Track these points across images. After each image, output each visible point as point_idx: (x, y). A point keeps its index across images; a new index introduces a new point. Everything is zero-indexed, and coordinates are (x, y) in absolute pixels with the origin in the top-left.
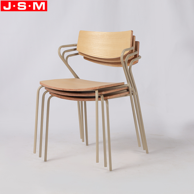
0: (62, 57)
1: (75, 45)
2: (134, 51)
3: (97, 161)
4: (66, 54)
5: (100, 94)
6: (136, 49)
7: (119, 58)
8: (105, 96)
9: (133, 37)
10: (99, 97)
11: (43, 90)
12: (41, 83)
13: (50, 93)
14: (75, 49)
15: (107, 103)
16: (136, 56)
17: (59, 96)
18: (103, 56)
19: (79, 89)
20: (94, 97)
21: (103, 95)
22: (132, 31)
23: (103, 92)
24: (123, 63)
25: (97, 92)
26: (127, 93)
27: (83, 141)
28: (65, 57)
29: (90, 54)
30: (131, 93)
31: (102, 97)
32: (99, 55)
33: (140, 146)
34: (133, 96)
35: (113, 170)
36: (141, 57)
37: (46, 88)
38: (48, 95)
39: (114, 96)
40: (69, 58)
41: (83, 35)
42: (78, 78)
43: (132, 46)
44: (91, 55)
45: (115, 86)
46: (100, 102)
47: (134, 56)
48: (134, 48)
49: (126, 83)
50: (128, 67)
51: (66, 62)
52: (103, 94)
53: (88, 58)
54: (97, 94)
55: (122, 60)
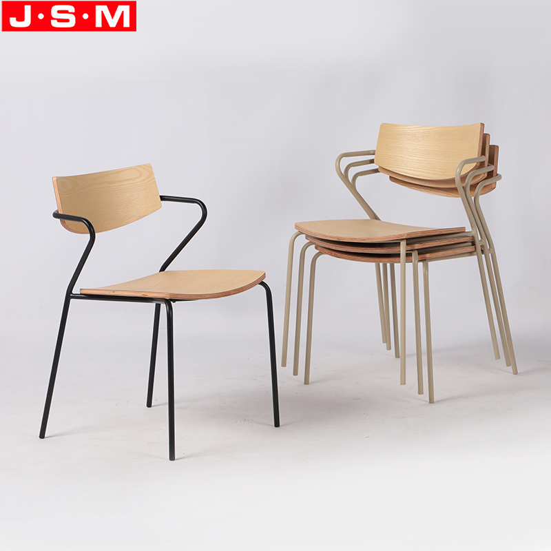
0: (344, 177)
1: (372, 152)
2: (486, 163)
3: (403, 382)
4: (353, 171)
5: (409, 248)
6: (492, 160)
7: (452, 181)
8: (421, 252)
9: (485, 138)
10: (408, 255)
11: (302, 241)
12: (297, 227)
13: (316, 248)
14: (372, 161)
15: (426, 267)
16: (490, 175)
17: (333, 253)
18: (426, 174)
19: (369, 239)
20: (398, 255)
21: (417, 250)
22: (483, 125)
23: (416, 245)
24: (460, 190)
25: (403, 244)
26: (471, 249)
27: (389, 348)
28: (350, 178)
29: (401, 170)
30: (479, 249)
31: (415, 254)
32: (418, 173)
33: (498, 357)
34: (483, 256)
35: (438, 402)
36: (501, 176)
37: (307, 237)
38: (312, 251)
39: (440, 254)
40: (359, 178)
41: (387, 132)
42: (377, 218)
43: (483, 153)
44: (403, 172)
45: (443, 233)
46: (409, 266)
47: (486, 175)
48: (486, 158)
49: (468, 229)
50: (473, 198)
51: (352, 186)
52: (416, 248)
53: (396, 178)
54: (403, 249)
55: (458, 184)
